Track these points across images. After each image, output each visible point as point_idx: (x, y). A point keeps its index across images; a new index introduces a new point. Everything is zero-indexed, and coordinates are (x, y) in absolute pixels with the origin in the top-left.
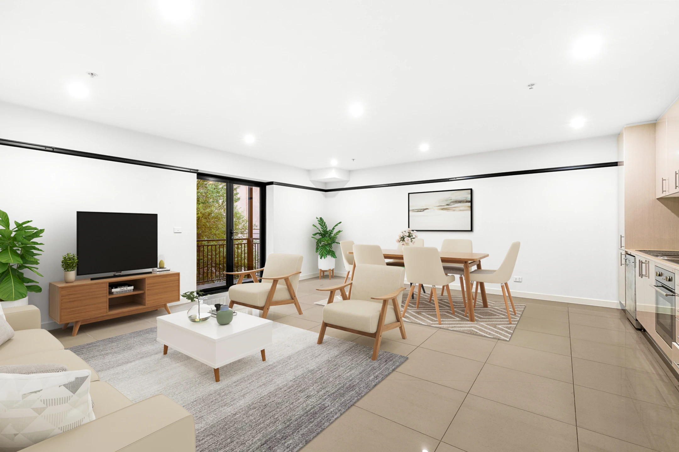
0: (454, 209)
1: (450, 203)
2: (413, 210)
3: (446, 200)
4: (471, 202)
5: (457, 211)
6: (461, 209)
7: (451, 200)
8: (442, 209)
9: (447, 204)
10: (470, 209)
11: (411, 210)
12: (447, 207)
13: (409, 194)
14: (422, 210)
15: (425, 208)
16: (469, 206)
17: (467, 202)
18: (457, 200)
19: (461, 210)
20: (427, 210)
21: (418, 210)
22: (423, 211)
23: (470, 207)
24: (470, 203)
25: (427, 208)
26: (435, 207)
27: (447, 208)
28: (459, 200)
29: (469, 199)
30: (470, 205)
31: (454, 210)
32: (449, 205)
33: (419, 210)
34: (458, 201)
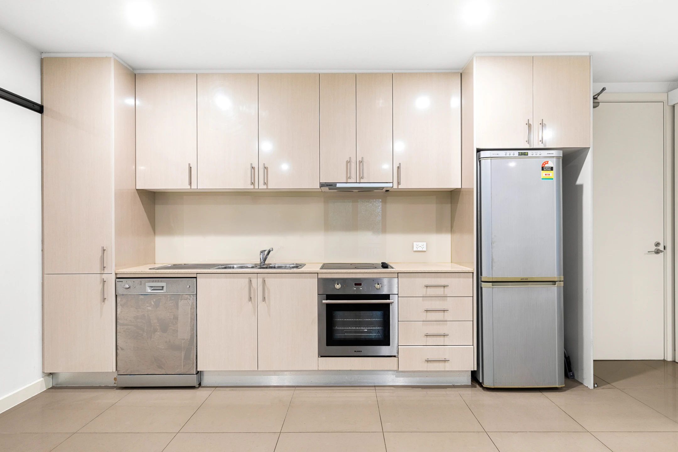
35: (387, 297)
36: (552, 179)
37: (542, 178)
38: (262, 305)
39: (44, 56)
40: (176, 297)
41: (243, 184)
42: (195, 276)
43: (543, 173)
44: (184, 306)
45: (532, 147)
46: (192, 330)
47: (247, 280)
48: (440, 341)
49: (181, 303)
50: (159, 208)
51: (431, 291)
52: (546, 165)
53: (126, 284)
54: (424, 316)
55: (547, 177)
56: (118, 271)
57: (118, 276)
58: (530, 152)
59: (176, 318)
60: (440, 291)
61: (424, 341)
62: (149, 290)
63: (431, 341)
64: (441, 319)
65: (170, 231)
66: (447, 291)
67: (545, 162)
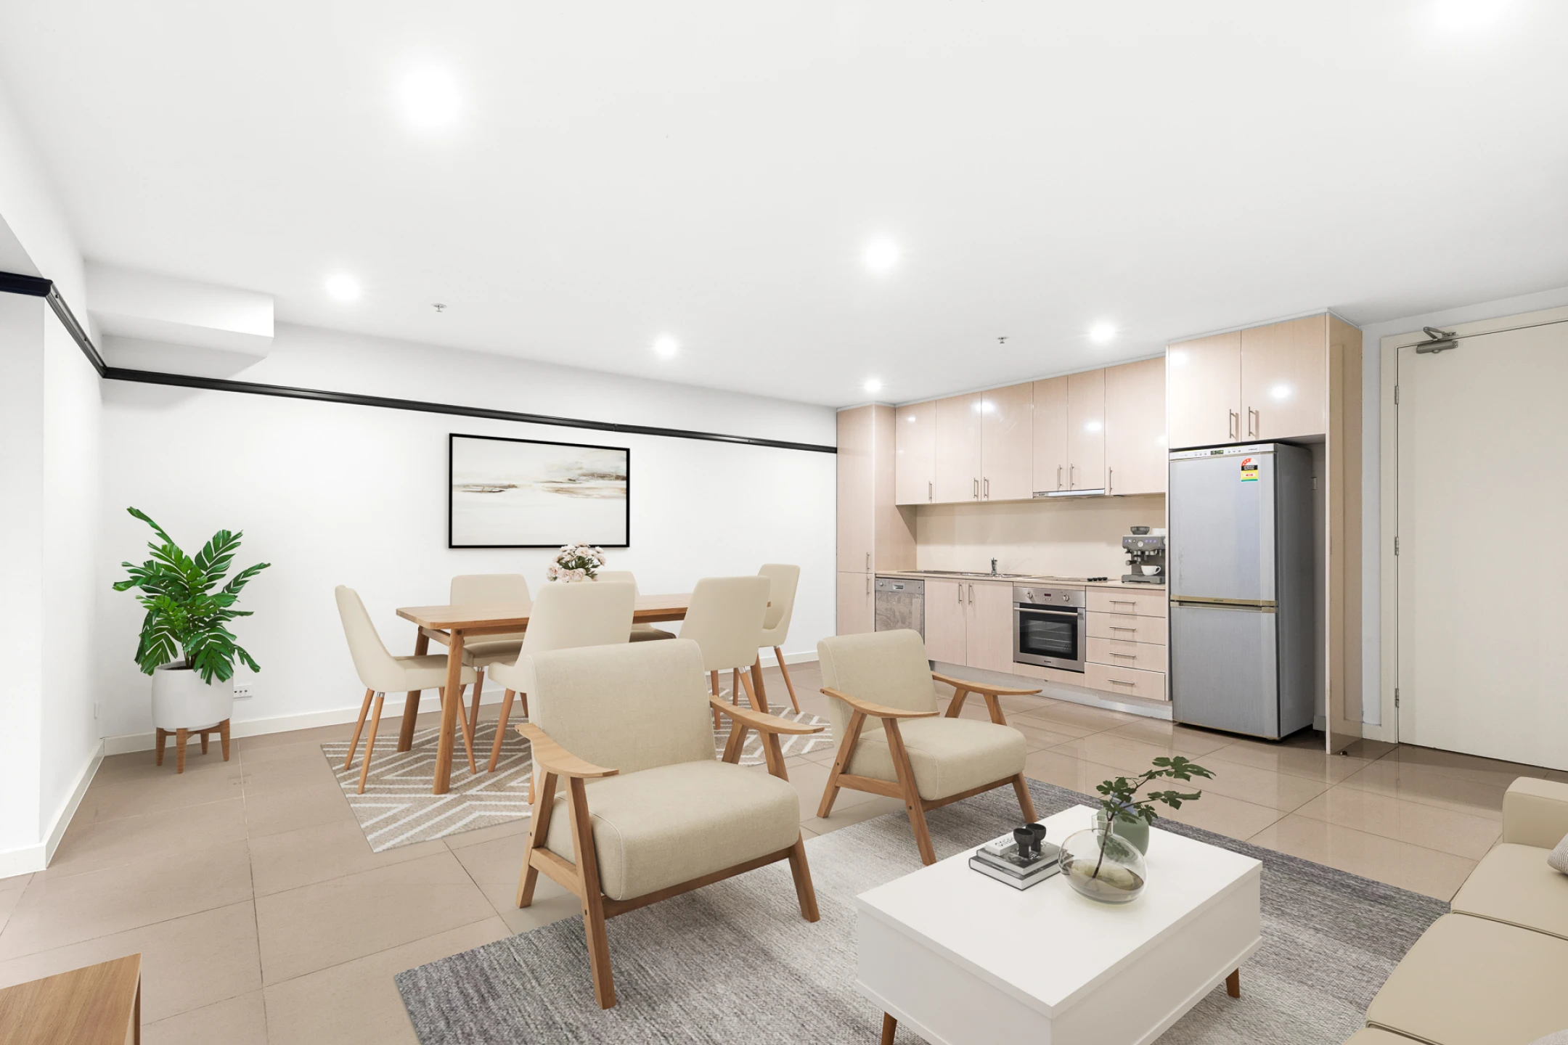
0: (587, 492)
1: (577, 477)
2: (465, 486)
3: (568, 469)
4: (627, 479)
5: (596, 498)
6: (605, 493)
7: (581, 468)
8: (557, 491)
9: (570, 480)
10: (625, 495)
11: (459, 486)
12: (568, 485)
13: (451, 436)
14: (498, 489)
15: (506, 483)
16: (622, 489)
17: (618, 478)
18: (595, 471)
19: (604, 497)
20: (514, 489)
21: (483, 486)
22: (501, 491)
23: (625, 491)
24: (625, 482)
25: (513, 483)
26: (538, 482)
27: (569, 488)
28: (599, 472)
29: (624, 474)
30: (625, 487)
31: (587, 495)
32: (574, 481)
33: (486, 489)
34: (596, 473)
35: (1074, 610)
36: (1256, 480)
37: (1242, 479)
38: (969, 607)
39: (839, 410)
40: (911, 595)
41: (969, 498)
42: (923, 578)
43: (1244, 473)
44: (916, 602)
45: (1240, 441)
46: (921, 624)
47: (957, 585)
48: (1129, 662)
49: (914, 600)
50: (920, 520)
51: (1119, 608)
52: (1248, 464)
53: (881, 582)
54: (1112, 634)
55: (1249, 478)
56: (877, 572)
57: (877, 576)
58: (1226, 450)
59: (911, 613)
60: (1129, 609)
61: (1111, 660)
62: (894, 588)
63: (1118, 661)
64: (1131, 639)
65: (927, 541)
66: (1137, 610)
67: (1246, 460)
